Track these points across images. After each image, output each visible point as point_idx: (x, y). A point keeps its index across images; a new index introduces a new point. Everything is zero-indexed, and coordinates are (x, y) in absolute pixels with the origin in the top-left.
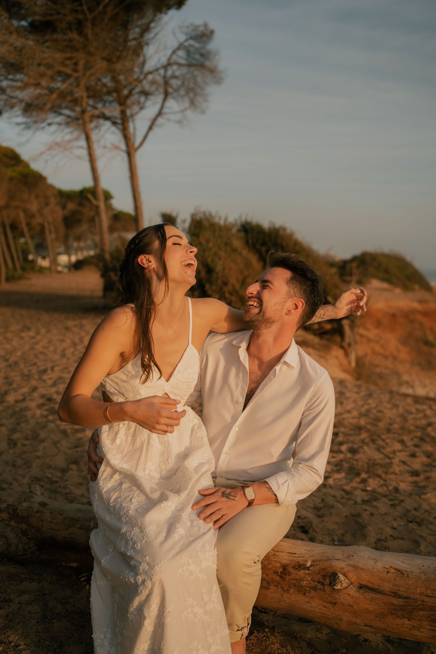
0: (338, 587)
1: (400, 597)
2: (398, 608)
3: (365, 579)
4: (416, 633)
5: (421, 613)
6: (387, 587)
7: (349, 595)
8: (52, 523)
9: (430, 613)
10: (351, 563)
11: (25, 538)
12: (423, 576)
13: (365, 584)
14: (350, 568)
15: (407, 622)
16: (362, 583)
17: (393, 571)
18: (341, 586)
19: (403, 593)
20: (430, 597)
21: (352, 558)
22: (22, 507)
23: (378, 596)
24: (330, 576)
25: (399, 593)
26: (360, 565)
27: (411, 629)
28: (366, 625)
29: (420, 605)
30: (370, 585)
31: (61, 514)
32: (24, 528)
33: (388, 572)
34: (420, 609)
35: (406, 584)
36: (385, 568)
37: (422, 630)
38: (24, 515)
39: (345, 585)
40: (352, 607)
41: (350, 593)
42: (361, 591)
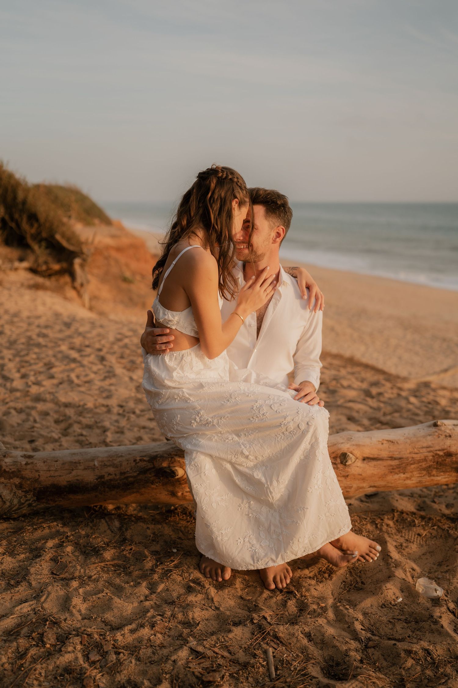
0: (349, 463)
1: (395, 459)
2: (395, 467)
3: (367, 452)
4: (408, 482)
5: (412, 466)
6: (384, 454)
7: (358, 467)
8: (50, 471)
9: (419, 465)
10: (353, 443)
11: (20, 491)
12: (408, 441)
13: (367, 456)
14: (354, 447)
15: (402, 475)
16: (365, 456)
17: (385, 442)
18: (351, 461)
19: (397, 456)
20: (417, 453)
21: (352, 440)
22: (6, 463)
23: (379, 462)
24: (340, 457)
25: (394, 456)
26: (361, 443)
27: (405, 480)
28: (371, 487)
29: (411, 461)
30: (371, 456)
31: (57, 461)
32: (17, 483)
33: (382, 444)
34: (412, 464)
35: (398, 449)
36: (379, 441)
37: (413, 479)
38: (13, 470)
39: (353, 460)
40: (361, 475)
41: (358, 465)
42: (365, 462)
